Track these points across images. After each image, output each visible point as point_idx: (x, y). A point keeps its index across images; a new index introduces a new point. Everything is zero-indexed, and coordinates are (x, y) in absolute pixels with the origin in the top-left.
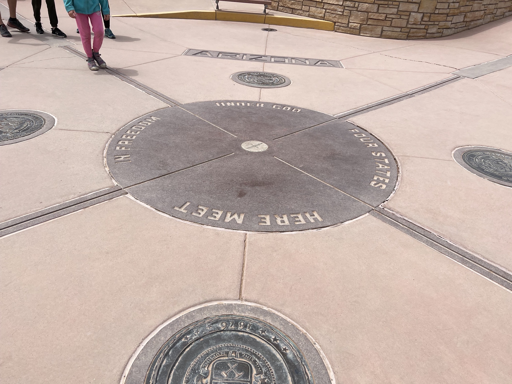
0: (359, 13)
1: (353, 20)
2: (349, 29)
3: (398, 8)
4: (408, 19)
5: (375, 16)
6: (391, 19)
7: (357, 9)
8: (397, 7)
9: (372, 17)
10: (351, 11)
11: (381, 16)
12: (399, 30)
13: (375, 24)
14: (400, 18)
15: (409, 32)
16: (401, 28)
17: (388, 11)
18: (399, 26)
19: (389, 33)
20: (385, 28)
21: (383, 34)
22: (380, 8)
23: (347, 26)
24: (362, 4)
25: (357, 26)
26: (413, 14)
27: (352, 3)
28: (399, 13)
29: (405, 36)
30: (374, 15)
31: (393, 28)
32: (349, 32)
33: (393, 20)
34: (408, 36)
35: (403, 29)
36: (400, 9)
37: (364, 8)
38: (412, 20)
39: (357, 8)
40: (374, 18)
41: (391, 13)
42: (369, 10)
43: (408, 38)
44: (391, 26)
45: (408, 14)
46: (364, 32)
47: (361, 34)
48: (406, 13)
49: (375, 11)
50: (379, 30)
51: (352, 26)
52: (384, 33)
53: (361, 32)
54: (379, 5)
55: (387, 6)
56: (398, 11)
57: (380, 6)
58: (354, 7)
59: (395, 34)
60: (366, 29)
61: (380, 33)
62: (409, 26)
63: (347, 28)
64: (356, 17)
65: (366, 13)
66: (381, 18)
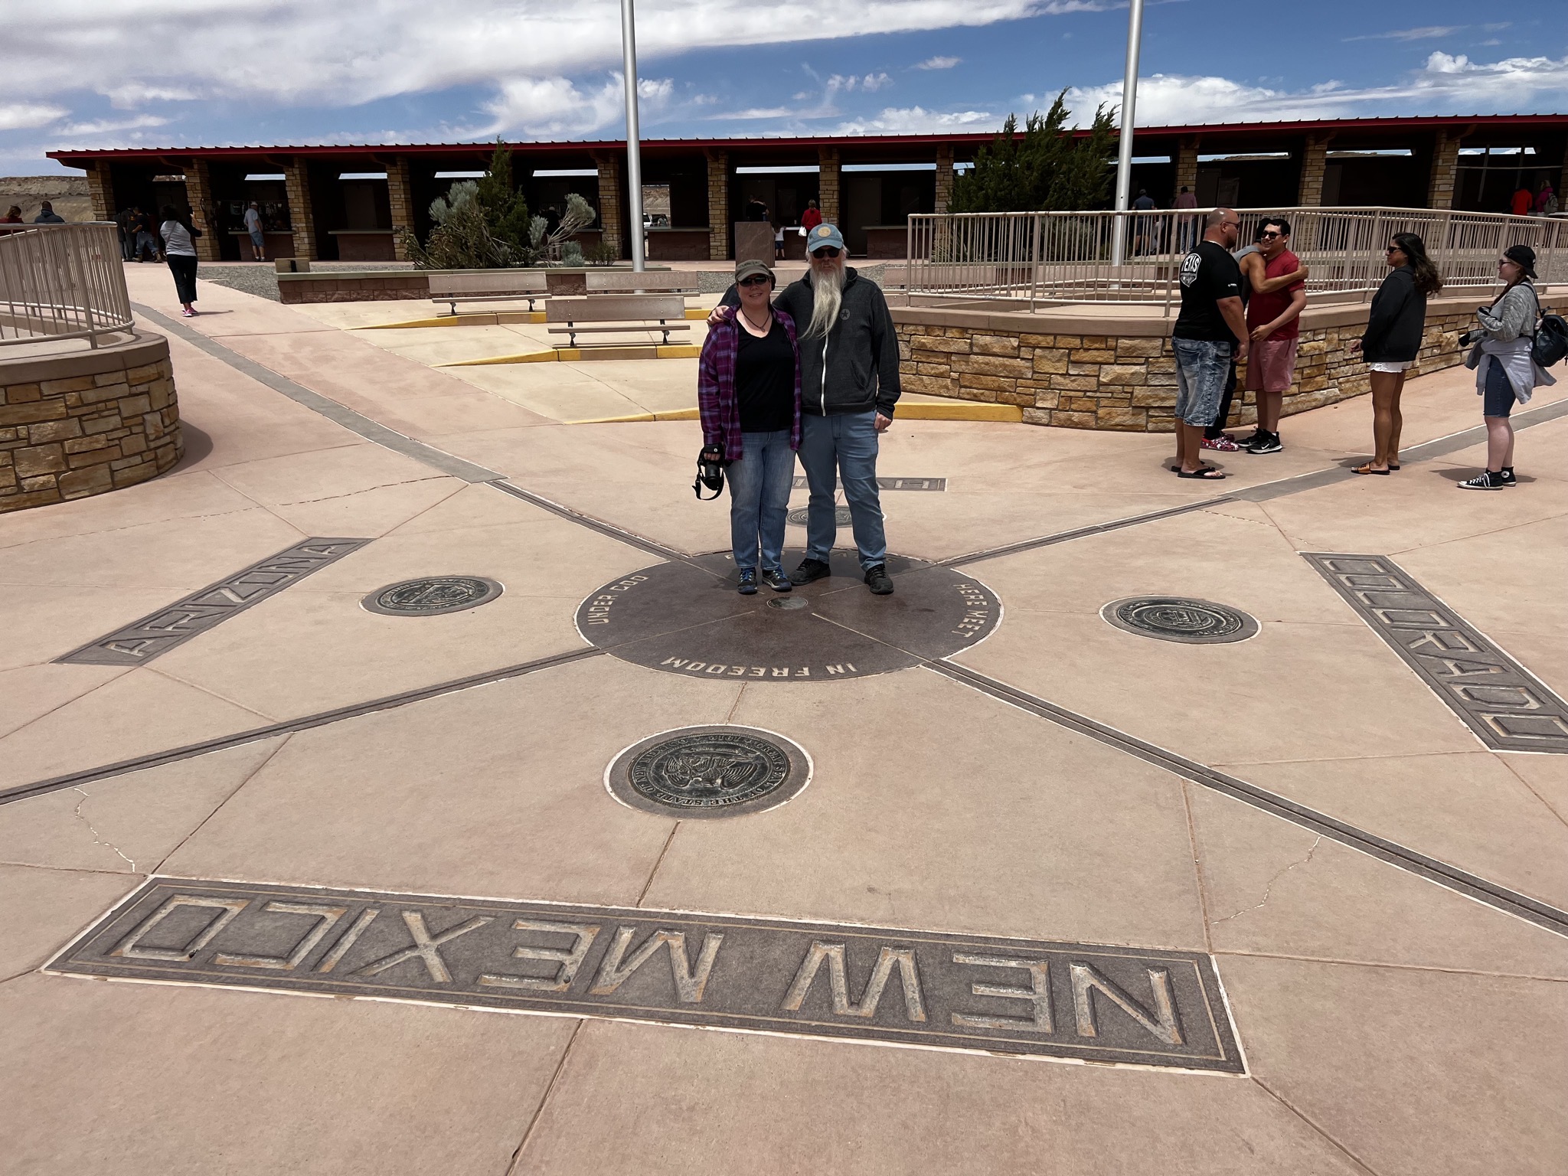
0: (39, 449)
1: (29, 471)
2: (25, 496)
3: (120, 414)
4: (144, 432)
5: (84, 445)
6: (117, 442)
7: (29, 442)
8: (116, 411)
9: (77, 449)
10: (11, 450)
11: (97, 441)
12: (138, 459)
13: (90, 461)
14: (132, 434)
15: (156, 458)
16: (140, 453)
17: (103, 425)
18: (137, 451)
19: (127, 473)
20: (116, 465)
21: (116, 479)
22: (85, 424)
23: (15, 489)
24: (39, 427)
25: (49, 482)
26: (147, 417)
27: (7, 432)
28: (127, 423)
29: (153, 470)
30: (81, 444)
31: (128, 459)
32: (28, 504)
33: (123, 442)
34: (158, 468)
35: (144, 454)
36: (125, 415)
37: (46, 436)
38: (150, 431)
39: (28, 439)
40: (84, 450)
41: (111, 427)
42: (63, 436)
43: (161, 471)
44: (124, 457)
45: (139, 420)
46: (71, 490)
47: (67, 497)
48: (136, 419)
49: (79, 433)
50: (103, 472)
51: (34, 485)
52: (118, 476)
53: (63, 492)
54: (80, 417)
55: (96, 416)
56: (123, 419)
57: (84, 418)
58: (18, 439)
59: (139, 472)
60: (71, 482)
61: (110, 480)
62: (152, 445)
63: (19, 496)
64: (35, 461)
65: (55, 445)
66: (99, 446)
